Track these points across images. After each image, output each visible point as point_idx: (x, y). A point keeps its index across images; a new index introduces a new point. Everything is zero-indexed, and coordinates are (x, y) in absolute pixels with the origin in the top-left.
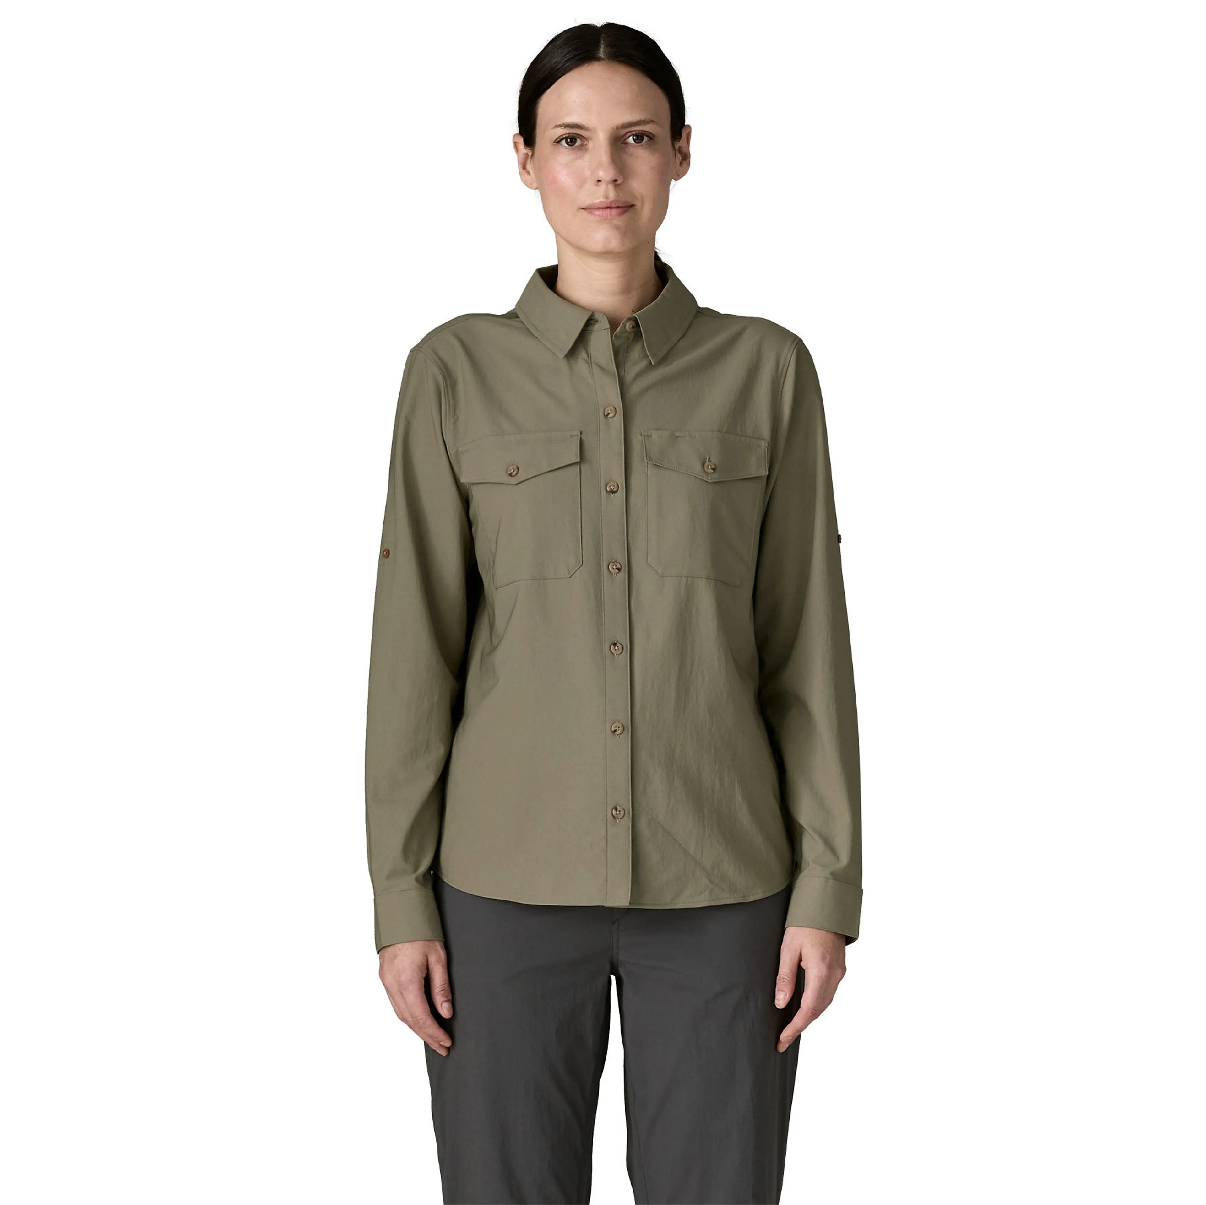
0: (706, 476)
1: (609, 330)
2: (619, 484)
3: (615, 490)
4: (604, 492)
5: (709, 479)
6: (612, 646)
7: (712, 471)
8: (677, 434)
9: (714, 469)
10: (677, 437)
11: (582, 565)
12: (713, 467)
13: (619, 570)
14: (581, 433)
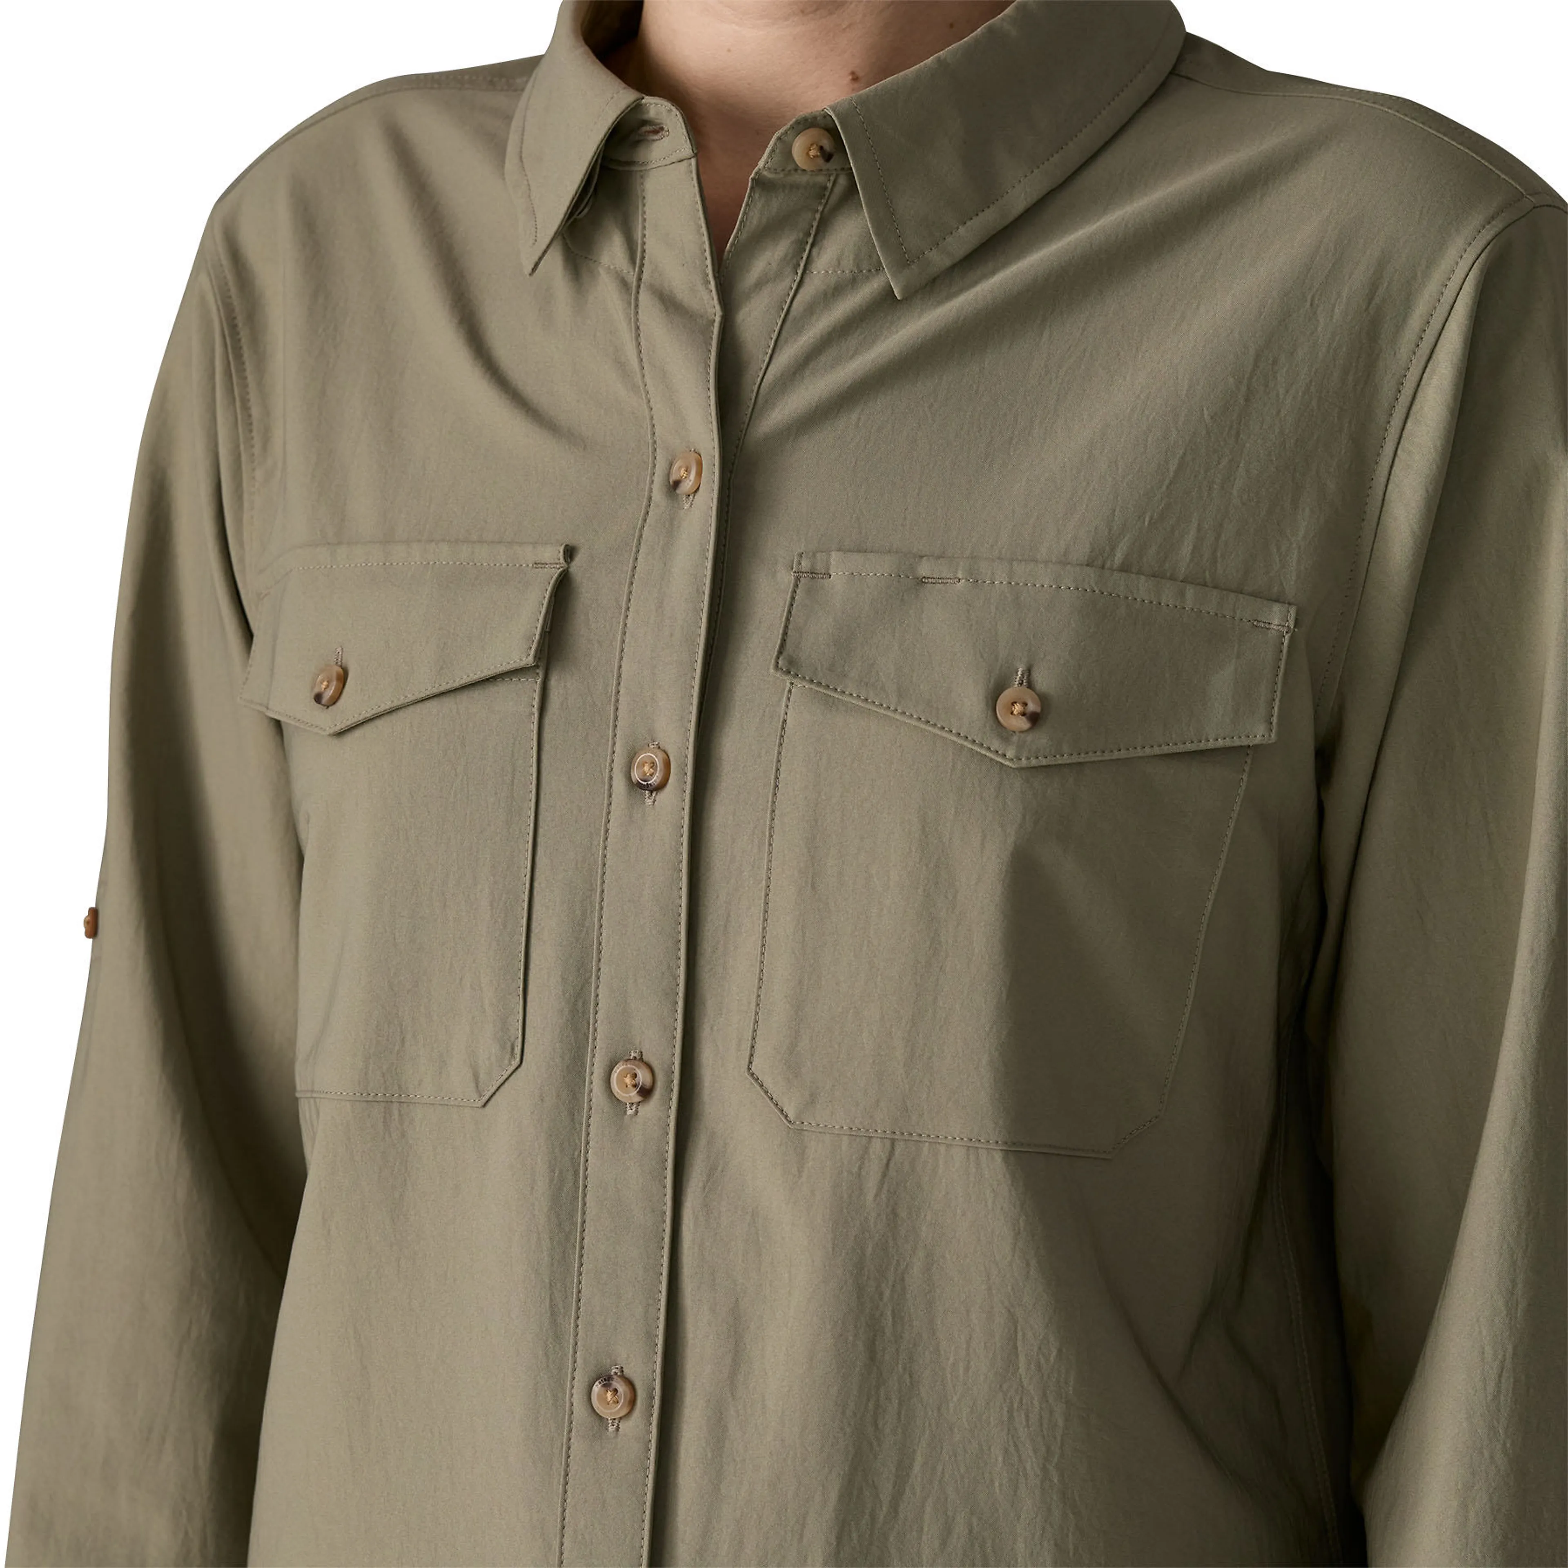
0: (996, 744)
1: (693, 161)
2: (672, 759)
3: (655, 780)
4: (619, 785)
5: (1010, 754)
6: (597, 1388)
7: (1023, 724)
8: (924, 570)
9: (1035, 719)
10: (921, 582)
11: (519, 1066)
12: (1032, 707)
13: (646, 1093)
14: (570, 553)
